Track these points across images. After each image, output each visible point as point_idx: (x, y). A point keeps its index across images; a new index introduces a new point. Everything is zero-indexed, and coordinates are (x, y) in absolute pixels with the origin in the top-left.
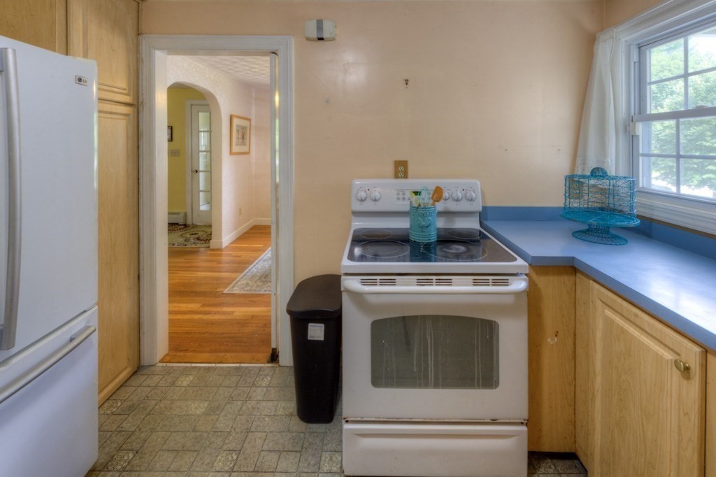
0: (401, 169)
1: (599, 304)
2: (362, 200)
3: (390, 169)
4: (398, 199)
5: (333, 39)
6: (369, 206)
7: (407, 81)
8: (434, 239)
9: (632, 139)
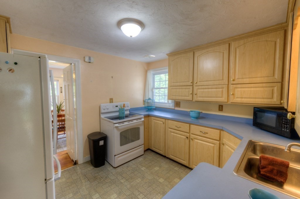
0: (111, 101)
1: (153, 120)
2: (105, 109)
3: (109, 101)
4: (113, 108)
5: (93, 63)
6: (106, 111)
7: (112, 77)
8: (125, 116)
9: (153, 92)
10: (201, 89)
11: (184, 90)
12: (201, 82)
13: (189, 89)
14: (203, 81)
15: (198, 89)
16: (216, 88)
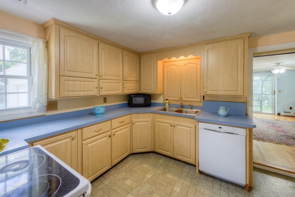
10: (106, 83)
11: (88, 83)
12: (106, 76)
13: (94, 82)
14: (107, 75)
15: (102, 82)
16: (116, 83)
